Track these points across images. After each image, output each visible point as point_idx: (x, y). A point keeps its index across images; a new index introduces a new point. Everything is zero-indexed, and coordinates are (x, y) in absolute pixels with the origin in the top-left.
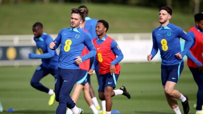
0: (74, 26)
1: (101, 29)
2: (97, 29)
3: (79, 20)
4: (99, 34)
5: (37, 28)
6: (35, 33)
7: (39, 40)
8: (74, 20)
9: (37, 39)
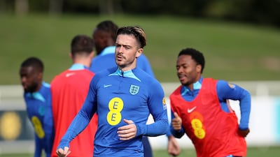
0: (122, 63)
1: (189, 70)
2: (181, 69)
3: (134, 49)
4: (186, 80)
5: (30, 69)
6: (24, 79)
7: (33, 99)
8: (122, 50)
9: (29, 95)
